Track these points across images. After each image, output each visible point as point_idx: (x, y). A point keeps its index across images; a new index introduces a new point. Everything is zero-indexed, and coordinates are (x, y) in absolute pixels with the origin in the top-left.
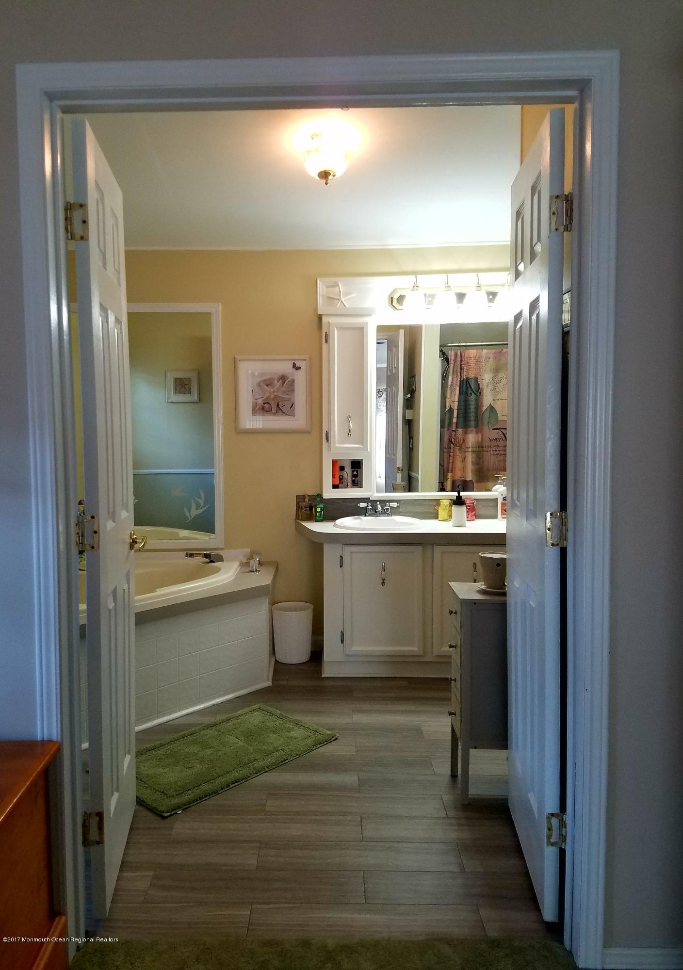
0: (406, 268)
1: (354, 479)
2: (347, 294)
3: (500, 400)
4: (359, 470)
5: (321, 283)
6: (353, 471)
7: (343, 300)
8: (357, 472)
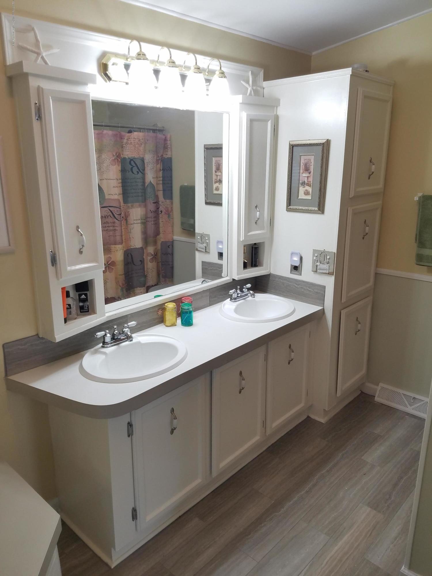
0: (130, 30)
1: (81, 304)
2: (49, 47)
3: (105, 180)
4: (88, 293)
5: (6, 21)
6: (80, 295)
7: (44, 54)
8: (86, 295)
